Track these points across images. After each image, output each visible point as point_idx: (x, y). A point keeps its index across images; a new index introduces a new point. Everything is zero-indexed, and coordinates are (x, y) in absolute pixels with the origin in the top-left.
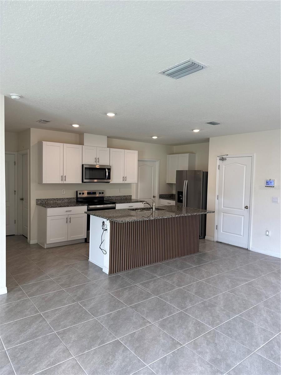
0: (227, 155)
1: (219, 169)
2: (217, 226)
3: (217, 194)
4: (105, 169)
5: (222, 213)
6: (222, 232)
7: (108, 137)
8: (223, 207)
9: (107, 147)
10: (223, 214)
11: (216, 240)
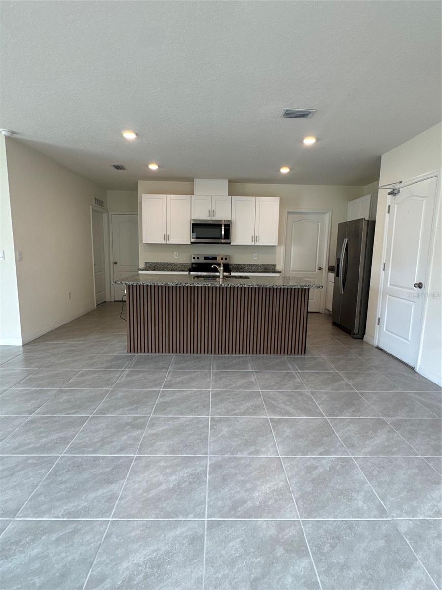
0: (401, 182)
1: (389, 212)
2: (379, 319)
3: (384, 261)
4: (221, 225)
5: (388, 296)
6: (384, 330)
7: (230, 182)
8: (391, 285)
9: (229, 195)
10: (389, 299)
11: (376, 343)
